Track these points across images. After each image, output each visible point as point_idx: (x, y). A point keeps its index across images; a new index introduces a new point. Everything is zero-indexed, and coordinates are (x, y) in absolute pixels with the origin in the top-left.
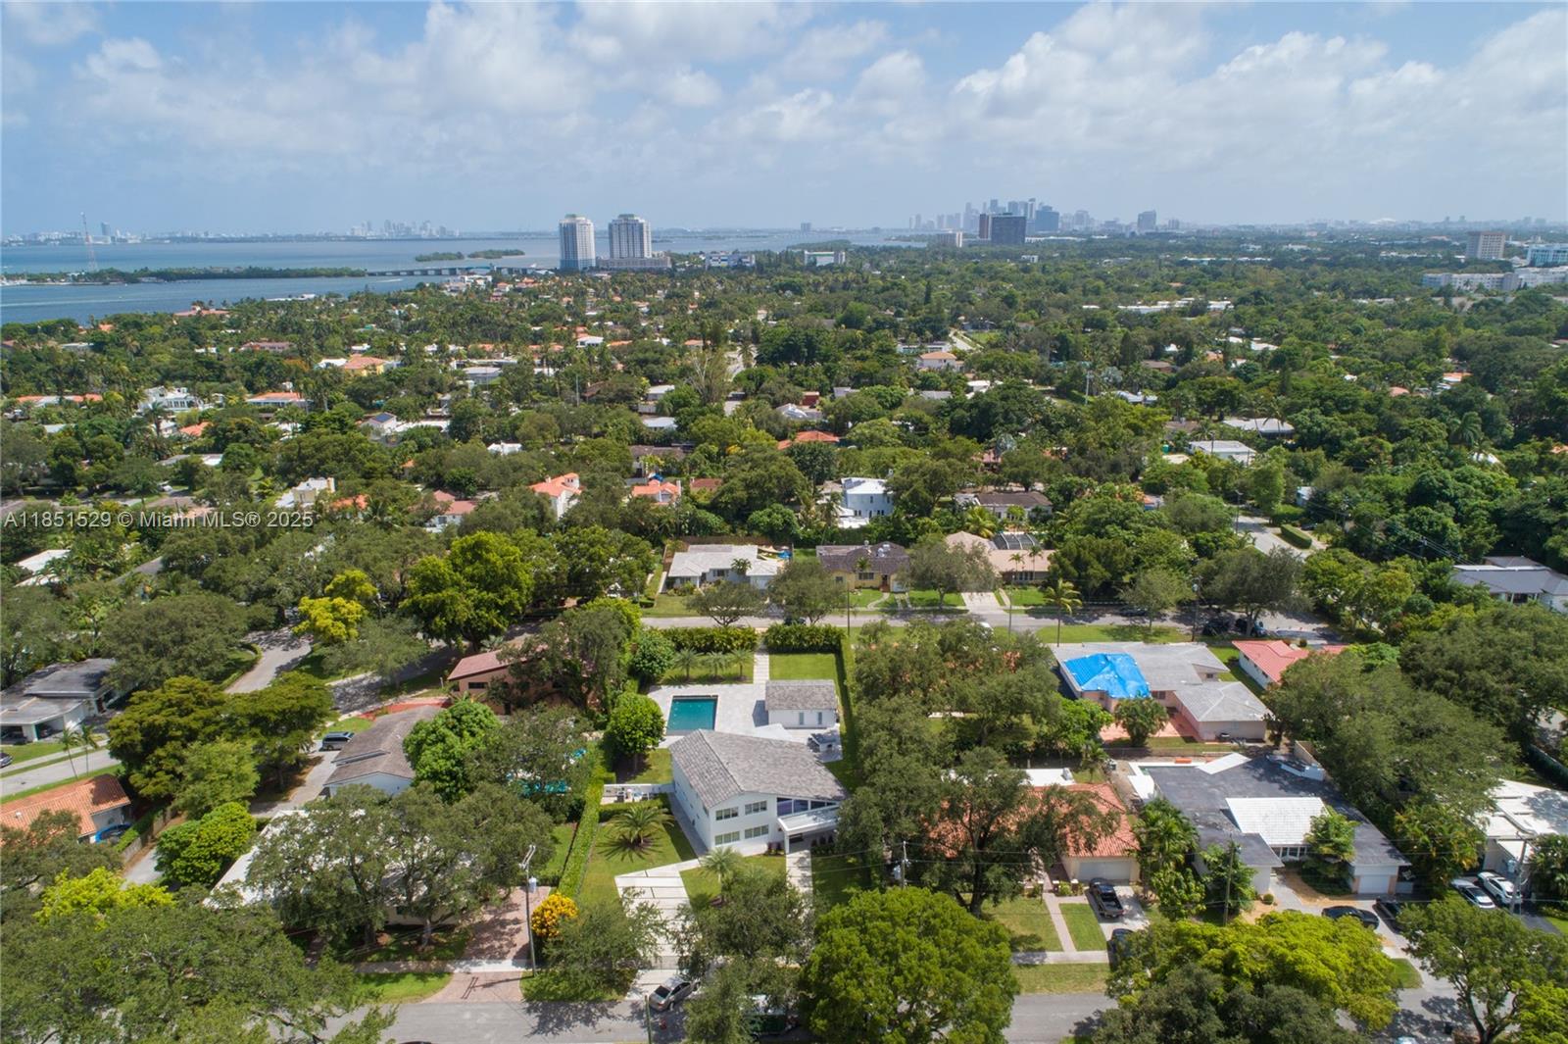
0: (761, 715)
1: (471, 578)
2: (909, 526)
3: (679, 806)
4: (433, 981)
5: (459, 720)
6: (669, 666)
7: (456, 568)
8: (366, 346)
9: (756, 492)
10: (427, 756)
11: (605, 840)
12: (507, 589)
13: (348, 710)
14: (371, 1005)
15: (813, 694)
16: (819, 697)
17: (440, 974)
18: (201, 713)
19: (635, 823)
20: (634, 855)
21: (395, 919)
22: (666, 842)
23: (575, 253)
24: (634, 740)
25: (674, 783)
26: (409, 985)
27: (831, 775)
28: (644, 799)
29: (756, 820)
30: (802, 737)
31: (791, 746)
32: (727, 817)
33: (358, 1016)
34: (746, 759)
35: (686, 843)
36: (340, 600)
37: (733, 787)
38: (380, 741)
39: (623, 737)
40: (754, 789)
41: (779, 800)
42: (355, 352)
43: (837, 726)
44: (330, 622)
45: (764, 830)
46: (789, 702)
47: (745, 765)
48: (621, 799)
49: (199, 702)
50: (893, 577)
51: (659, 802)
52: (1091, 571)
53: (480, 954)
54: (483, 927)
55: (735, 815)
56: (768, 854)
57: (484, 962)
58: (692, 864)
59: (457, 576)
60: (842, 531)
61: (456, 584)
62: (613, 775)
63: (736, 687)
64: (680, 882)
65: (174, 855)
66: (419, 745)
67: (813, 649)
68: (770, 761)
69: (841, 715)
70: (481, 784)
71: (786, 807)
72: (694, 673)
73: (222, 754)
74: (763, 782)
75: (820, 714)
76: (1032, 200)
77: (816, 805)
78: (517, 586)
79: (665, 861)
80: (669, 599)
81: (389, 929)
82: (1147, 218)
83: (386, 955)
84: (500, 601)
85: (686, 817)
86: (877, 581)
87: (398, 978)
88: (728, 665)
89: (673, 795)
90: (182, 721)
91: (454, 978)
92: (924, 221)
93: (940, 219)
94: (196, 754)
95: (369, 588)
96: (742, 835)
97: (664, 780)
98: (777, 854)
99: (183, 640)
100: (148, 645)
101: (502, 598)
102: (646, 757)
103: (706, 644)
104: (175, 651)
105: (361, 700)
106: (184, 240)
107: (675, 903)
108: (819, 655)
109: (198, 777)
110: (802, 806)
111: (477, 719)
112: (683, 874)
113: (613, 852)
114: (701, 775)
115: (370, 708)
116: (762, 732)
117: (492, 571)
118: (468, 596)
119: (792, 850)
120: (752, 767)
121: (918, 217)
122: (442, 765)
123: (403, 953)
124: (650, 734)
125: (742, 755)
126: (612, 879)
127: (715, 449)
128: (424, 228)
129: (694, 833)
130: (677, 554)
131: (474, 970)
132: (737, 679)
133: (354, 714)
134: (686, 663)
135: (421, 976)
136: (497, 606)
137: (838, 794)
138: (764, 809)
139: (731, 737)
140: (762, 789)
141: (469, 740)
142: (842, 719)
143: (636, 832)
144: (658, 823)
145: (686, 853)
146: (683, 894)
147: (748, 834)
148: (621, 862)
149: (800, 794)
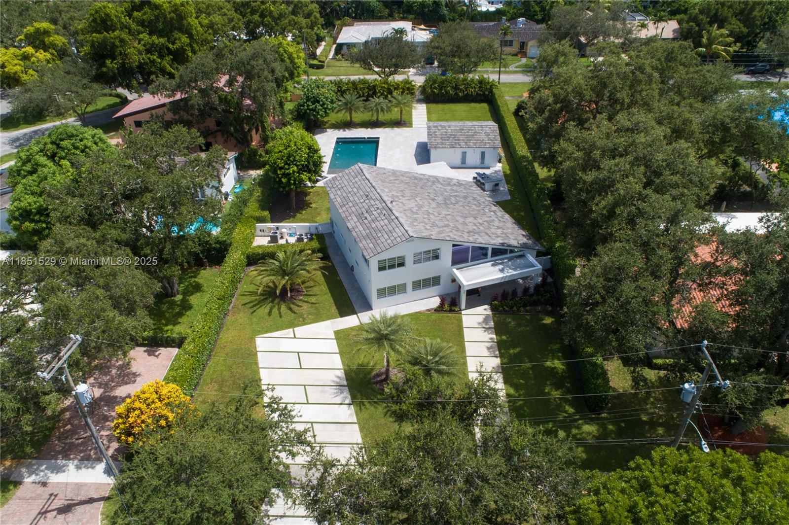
0: (423, 154)
1: (141, 23)
2: (538, 9)
3: (338, 249)
5: (58, 146)
6: (333, 109)
11: (252, 288)
12: (177, 34)
15: (475, 133)
16: (483, 136)
19: (282, 272)
20: (283, 307)
22: (322, 293)
24: (286, 175)
25: (332, 223)
27: (507, 216)
28: (300, 240)
29: (428, 269)
30: (468, 176)
31: (459, 184)
32: (392, 267)
34: (413, 197)
37: (399, 232)
39: (275, 172)
40: (425, 234)
41: (454, 245)
43: (499, 167)
44: (18, 68)
46: (452, 141)
47: (412, 204)
48: (274, 239)
50: (530, 43)
51: (315, 244)
53: (70, 451)
55: (402, 264)
56: (440, 309)
57: (71, 466)
58: (350, 321)
59: (127, 20)
60: (481, 13)
61: (126, 26)
62: (266, 213)
63: (397, 130)
64: (333, 346)
67: (468, 99)
68: (440, 199)
69: (503, 155)
71: (462, 256)
72: (358, 117)
74: (434, 225)
75: (483, 154)
77: (498, 252)
79: (318, 317)
80: (338, 63)
84: (171, 46)
85: (345, 262)
86: (515, 48)
88: (389, 110)
89: (331, 235)
91: (21, 492)
95: (59, 40)
96: (409, 287)
97: (323, 218)
98: (451, 311)
101: (173, 43)
102: (306, 194)
103: (369, 92)
108: (473, 105)
110: (480, 254)
111: (81, 145)
112: (340, 336)
113: (260, 303)
114: (360, 216)
116: (425, 170)
117: (161, 16)
118: (140, 41)
119: (469, 306)
120: (420, 207)
124: (305, 169)
125: (407, 193)
126: (252, 340)
129: (354, 280)
130: (344, 28)
131: (54, 478)
132: (397, 123)
134: (349, 107)
136: (170, 52)
137: (525, 240)
138: (437, 257)
139: (394, 173)
140: (434, 234)
142: (504, 159)
143: (283, 282)
144: (313, 269)
145: (345, 307)
146: (337, 361)
147: (417, 285)
148: (267, 317)
149: (483, 240)
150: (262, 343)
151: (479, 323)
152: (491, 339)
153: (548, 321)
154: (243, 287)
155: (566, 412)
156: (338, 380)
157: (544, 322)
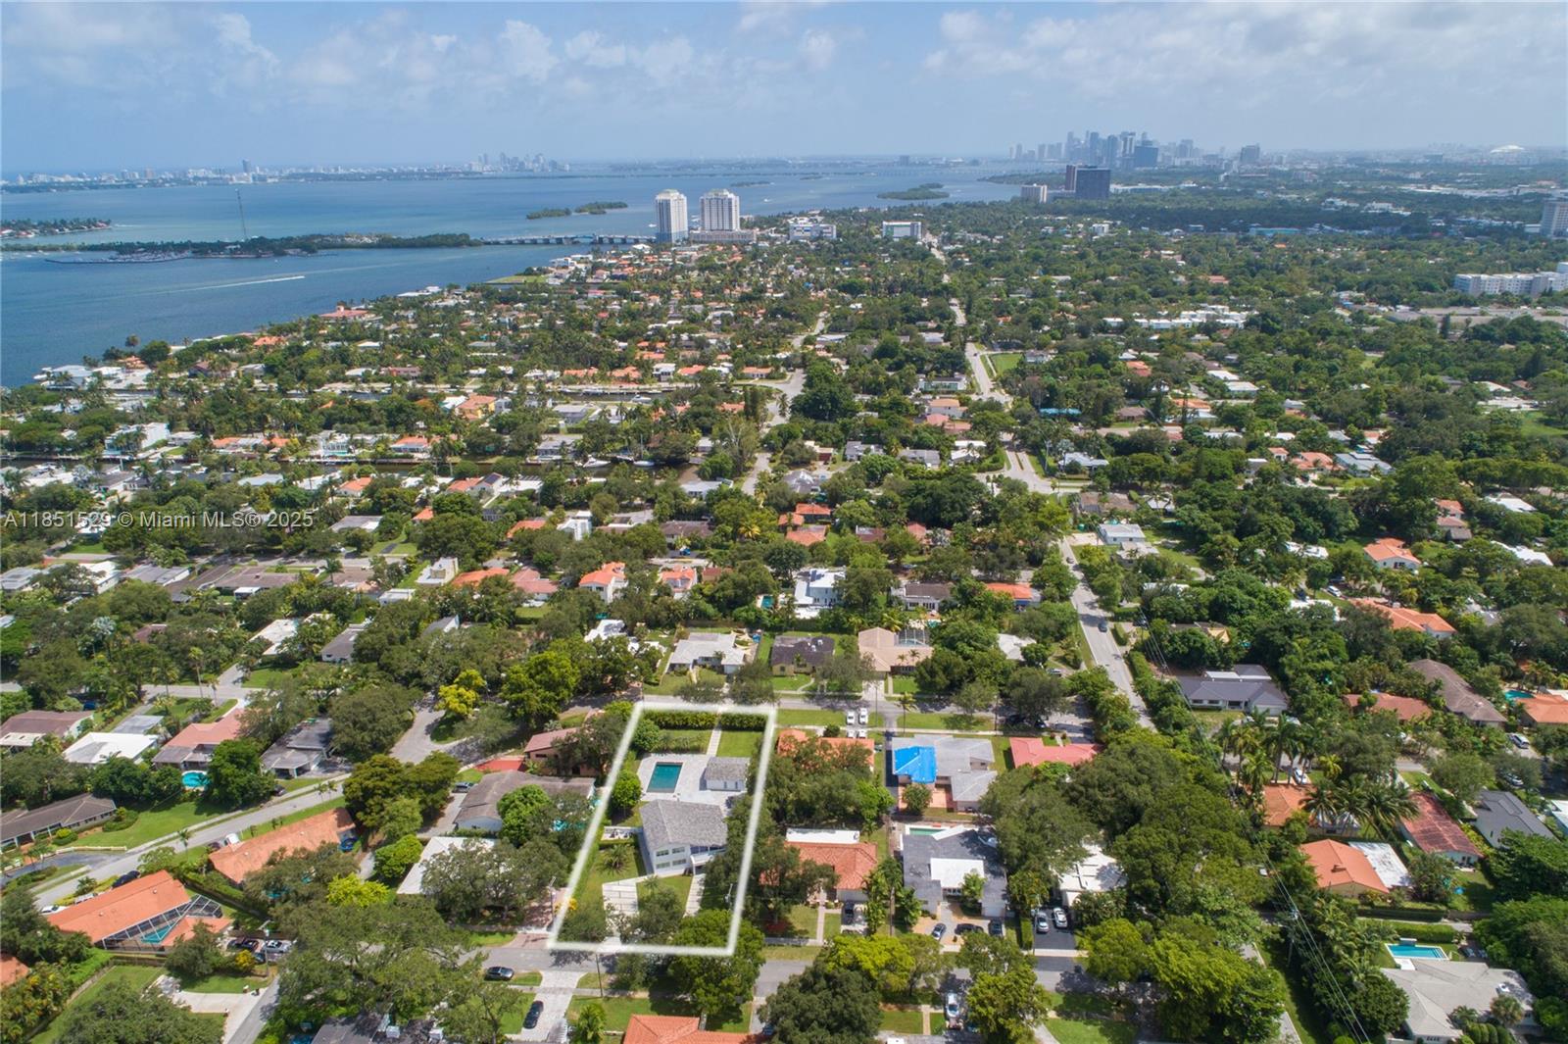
0: (703, 782)
1: (540, 682)
3: (642, 843)
4: (508, 936)
6: (655, 743)
7: (531, 676)
8: (482, 371)
9: (740, 592)
10: (509, 816)
12: (561, 689)
13: (468, 763)
14: (478, 949)
15: (734, 770)
16: (737, 772)
17: (512, 933)
18: (392, 778)
19: (615, 854)
20: (615, 871)
21: (491, 903)
22: (633, 866)
23: (669, 227)
24: (622, 803)
25: (643, 828)
26: (497, 938)
28: (625, 836)
29: (679, 856)
31: (716, 805)
32: (664, 855)
33: (473, 954)
34: (679, 819)
35: (643, 867)
36: (462, 690)
37: (667, 838)
38: (485, 795)
39: (616, 800)
40: (679, 840)
41: (691, 848)
42: (473, 376)
44: (456, 703)
45: (684, 861)
46: (719, 775)
47: (677, 824)
48: (613, 836)
49: (390, 772)
51: (633, 839)
52: (937, 679)
53: (531, 924)
54: (534, 909)
55: (668, 854)
56: (683, 875)
57: (533, 929)
58: (643, 879)
59: (532, 682)
60: (798, 620)
61: (531, 687)
62: (612, 821)
63: (696, 756)
64: (634, 889)
65: (382, 863)
66: (507, 807)
67: (750, 729)
70: (535, 837)
71: (695, 850)
72: (672, 746)
73: (405, 806)
74: (683, 836)
75: (736, 783)
76: (1133, 134)
77: (712, 848)
78: (567, 687)
79: (630, 877)
81: (488, 908)
82: (1249, 153)
83: (489, 923)
85: (644, 850)
86: (809, 669)
87: (493, 934)
88: (691, 742)
89: (640, 835)
90: (382, 784)
91: (518, 935)
92: (1025, 151)
93: (1041, 148)
94: (390, 806)
95: (480, 681)
96: (671, 864)
97: (637, 826)
98: (688, 876)
99: (374, 720)
100: (355, 723)
102: (631, 808)
103: (683, 723)
104: (370, 726)
105: (476, 755)
106: (316, 177)
107: (631, 901)
108: (752, 733)
109: (392, 819)
110: (704, 849)
111: (534, 796)
112: (638, 885)
113: (605, 869)
114: (652, 830)
115: (480, 761)
116: (701, 797)
117: (552, 679)
118: (537, 694)
119: (695, 874)
120: (681, 825)
121: (1019, 147)
122: (514, 822)
123: (496, 921)
124: (632, 798)
125: (678, 816)
126: (601, 886)
127: (729, 529)
128: (537, 160)
129: (647, 859)
130: (681, 642)
131: (528, 932)
132: (697, 750)
133: (471, 765)
134: (666, 740)
135: (503, 934)
137: (726, 842)
138: (683, 851)
139: (675, 803)
140: (683, 839)
141: (531, 808)
143: (616, 860)
144: (630, 852)
145: (642, 872)
146: (636, 896)
147: (675, 863)
148: (608, 876)
149: (704, 843)
150: (605, 887)
151: (698, 882)
154: (597, 861)
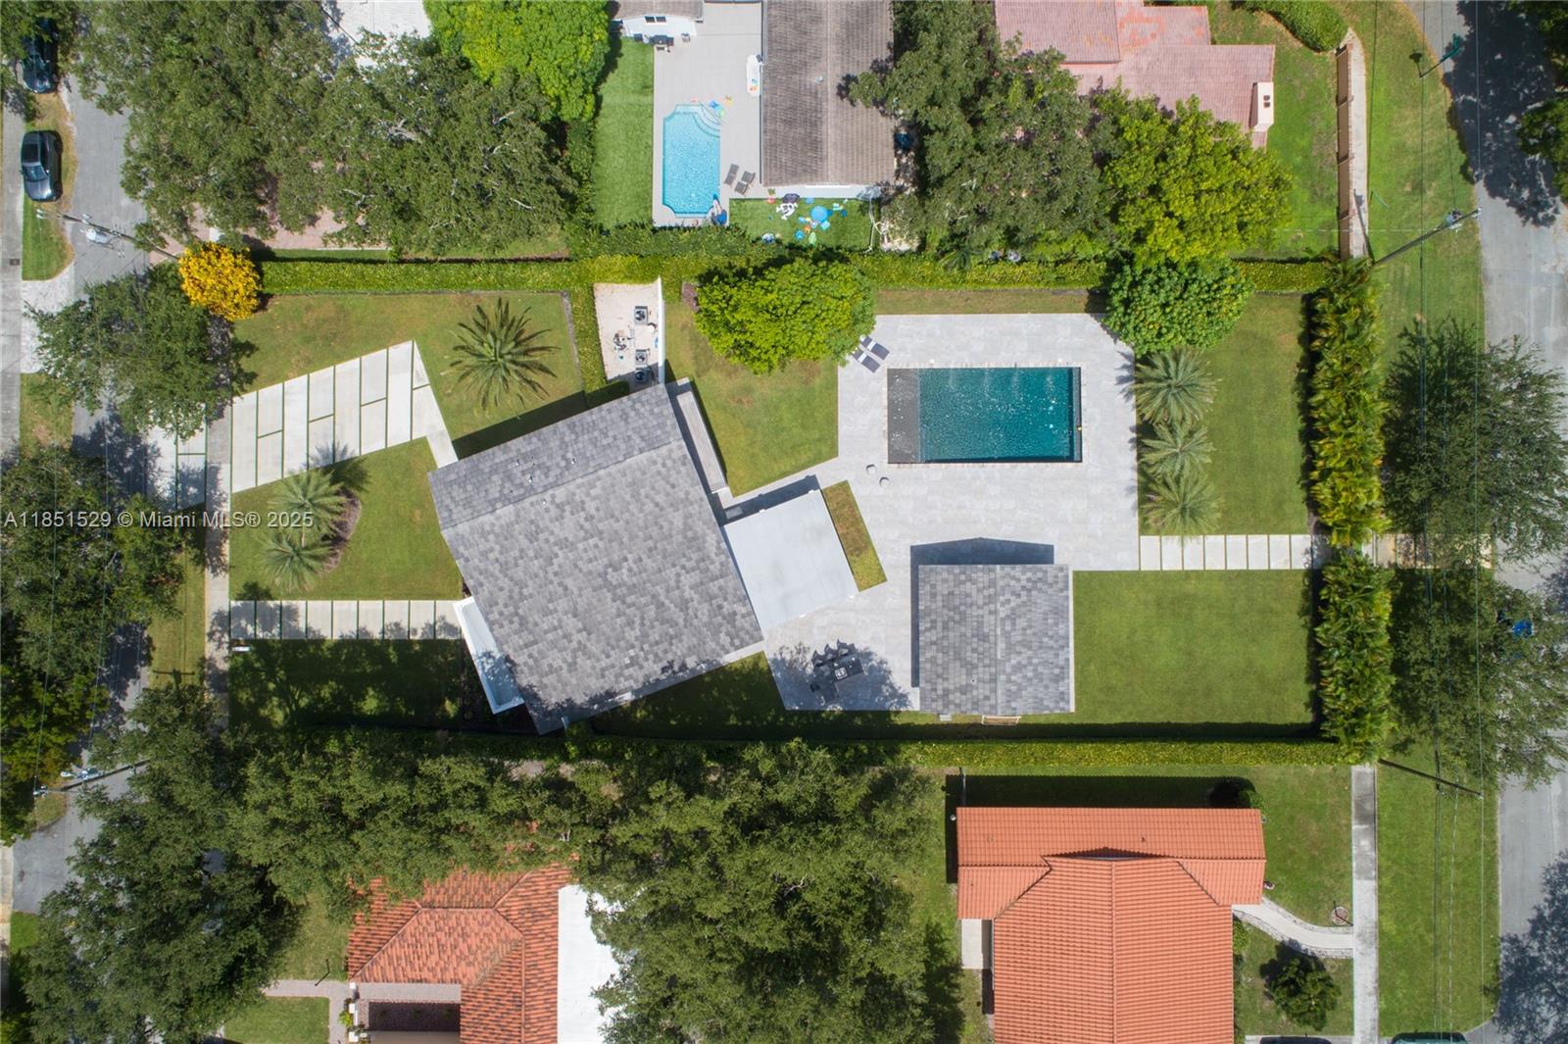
58: (444, 453)
64: (399, 436)
126: (409, 336)
146: (373, 445)
148: (451, 346)
150: (404, 351)
151: (443, 618)
152: (415, 632)
153: (450, 707)
155: (300, 697)
156: (341, 448)
157: (447, 703)
